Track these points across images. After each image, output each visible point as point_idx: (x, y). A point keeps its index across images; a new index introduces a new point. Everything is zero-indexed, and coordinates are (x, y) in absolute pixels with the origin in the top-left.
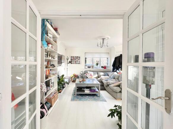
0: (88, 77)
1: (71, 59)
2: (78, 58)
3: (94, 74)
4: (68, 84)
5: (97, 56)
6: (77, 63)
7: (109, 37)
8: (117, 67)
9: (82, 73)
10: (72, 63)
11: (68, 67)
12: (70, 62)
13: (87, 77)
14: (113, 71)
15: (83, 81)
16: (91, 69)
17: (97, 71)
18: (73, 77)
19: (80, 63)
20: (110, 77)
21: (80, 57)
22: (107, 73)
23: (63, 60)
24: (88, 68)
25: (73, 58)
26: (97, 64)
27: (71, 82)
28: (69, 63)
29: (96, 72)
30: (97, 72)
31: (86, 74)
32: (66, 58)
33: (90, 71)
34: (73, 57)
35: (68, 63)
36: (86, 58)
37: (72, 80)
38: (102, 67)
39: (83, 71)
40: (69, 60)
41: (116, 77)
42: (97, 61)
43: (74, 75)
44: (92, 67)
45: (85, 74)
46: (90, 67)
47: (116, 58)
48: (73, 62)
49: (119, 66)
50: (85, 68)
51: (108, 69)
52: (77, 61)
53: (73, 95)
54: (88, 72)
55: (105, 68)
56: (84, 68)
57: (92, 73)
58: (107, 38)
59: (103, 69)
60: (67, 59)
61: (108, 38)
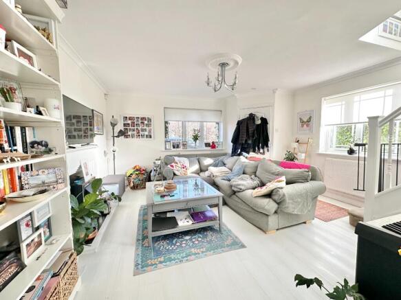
0: (177, 173)
1: (125, 125)
2: (146, 122)
3: (191, 163)
4: (120, 200)
5: (194, 116)
6: (143, 136)
7: (240, 60)
8: (242, 144)
9: (158, 162)
10: (127, 137)
11: (115, 148)
12: (122, 133)
13: (175, 174)
14: (234, 153)
15: (170, 189)
16: (181, 150)
17: (196, 156)
18: (134, 176)
19: (151, 137)
20: (231, 170)
21: (149, 120)
22: (221, 158)
23: (100, 127)
24: (174, 147)
25: (129, 122)
26: (196, 138)
27: (128, 189)
28: (118, 136)
29: (195, 159)
30: (198, 158)
31: (172, 166)
32: (107, 120)
33: (179, 156)
34: (130, 119)
35: (116, 134)
36: (166, 123)
37: (132, 184)
38: (207, 145)
39: (163, 158)
40: (120, 127)
41: (248, 170)
42: (195, 130)
43: (137, 170)
44: (184, 145)
45: (166, 164)
46: (178, 147)
47: (239, 123)
48: (130, 133)
49: (246, 141)
50: (166, 149)
51: (220, 148)
52: (143, 130)
53: (138, 240)
54: (176, 158)
55: (213, 146)
56: (164, 149)
57: (186, 161)
58: (232, 64)
59: (209, 148)
60: (113, 125)
61: (236, 63)
